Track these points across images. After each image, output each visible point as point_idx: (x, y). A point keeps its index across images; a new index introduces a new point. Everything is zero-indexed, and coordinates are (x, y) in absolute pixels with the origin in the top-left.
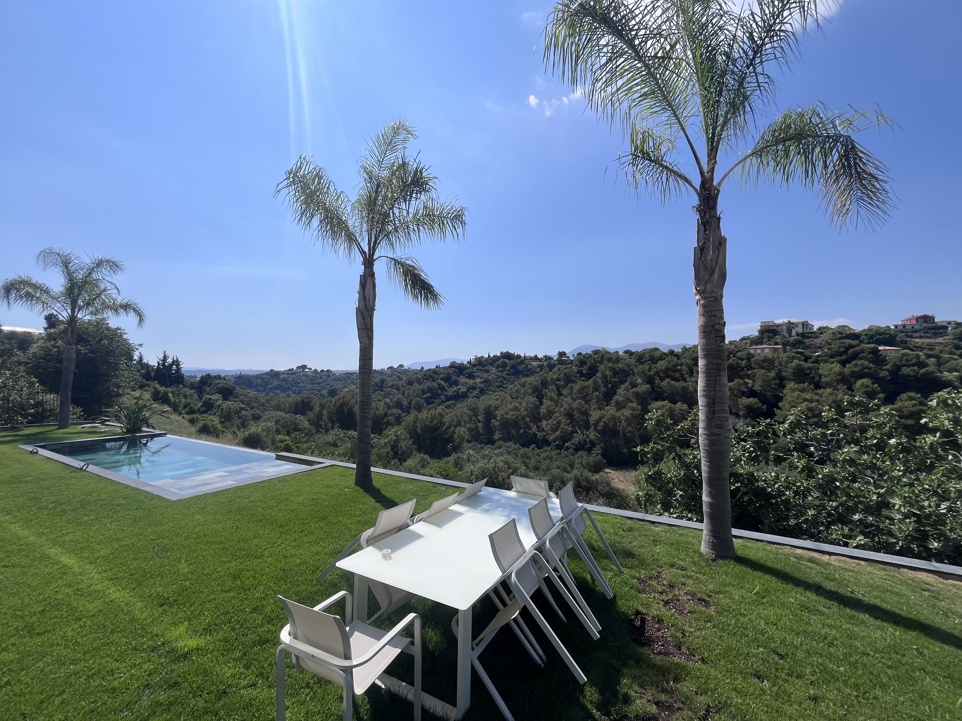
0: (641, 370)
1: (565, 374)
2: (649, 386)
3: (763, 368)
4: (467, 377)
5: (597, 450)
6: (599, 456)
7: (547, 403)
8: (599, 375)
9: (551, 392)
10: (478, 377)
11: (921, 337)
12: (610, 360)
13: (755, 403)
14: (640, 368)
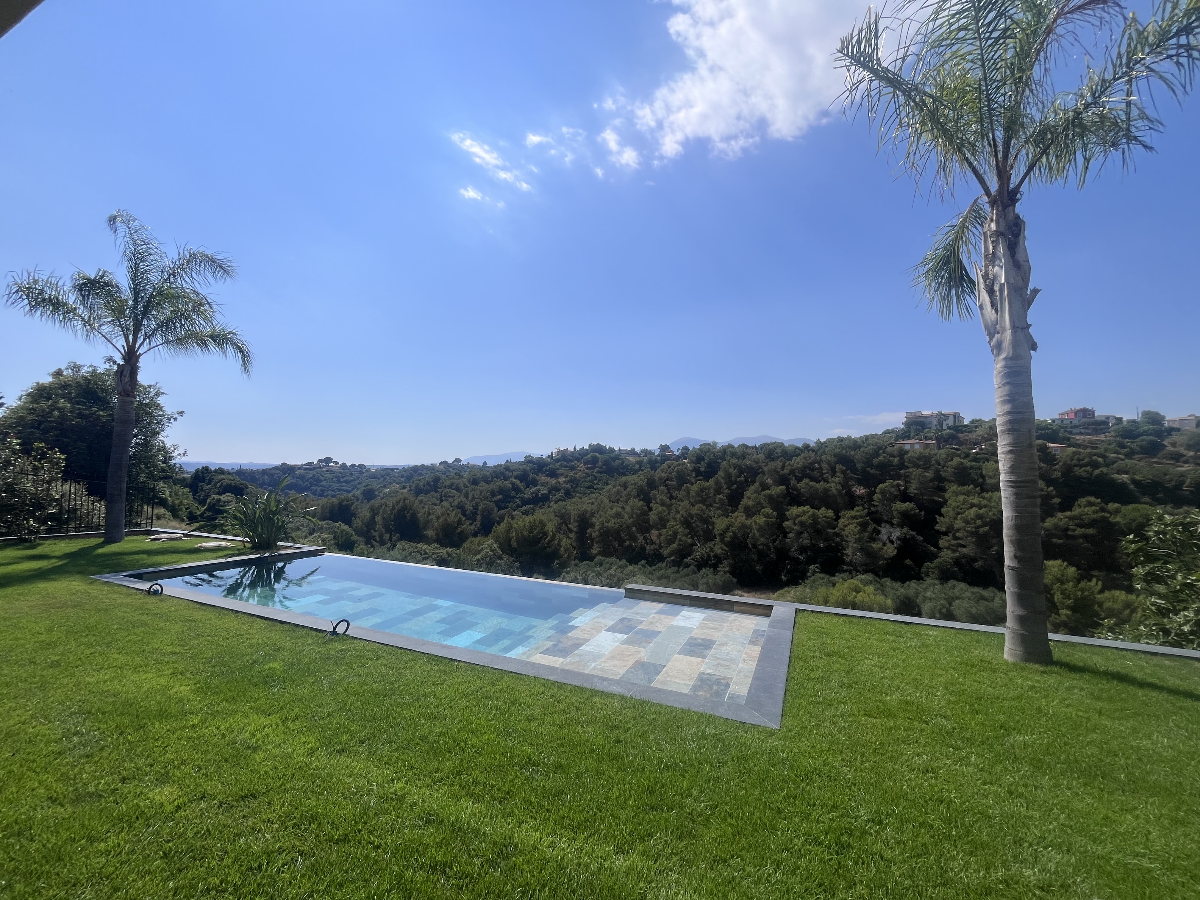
0: (773, 468)
1: (678, 472)
2: (783, 487)
3: (917, 466)
4: (548, 475)
5: (724, 567)
6: (728, 575)
7: (657, 509)
8: (721, 473)
9: (660, 495)
10: (562, 475)
11: (1081, 434)
12: (734, 455)
13: (912, 509)
14: (772, 465)
